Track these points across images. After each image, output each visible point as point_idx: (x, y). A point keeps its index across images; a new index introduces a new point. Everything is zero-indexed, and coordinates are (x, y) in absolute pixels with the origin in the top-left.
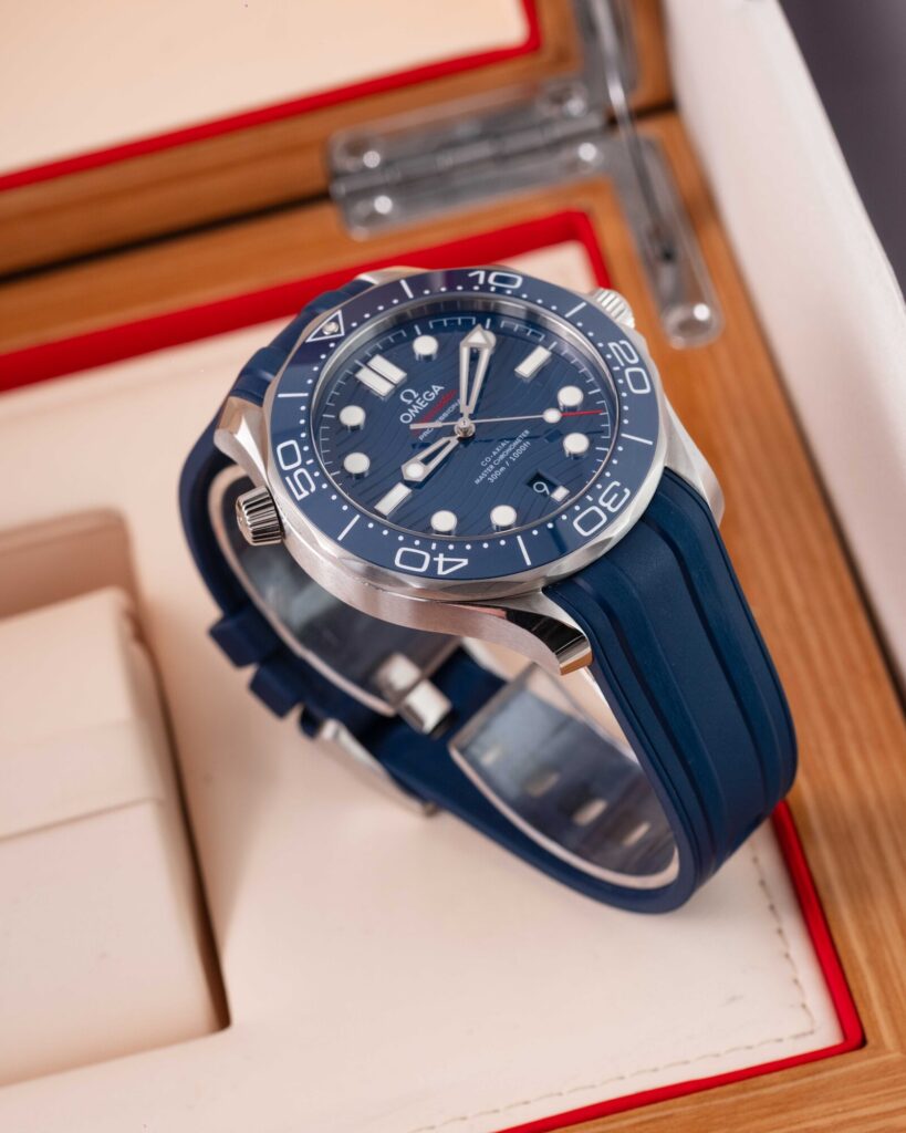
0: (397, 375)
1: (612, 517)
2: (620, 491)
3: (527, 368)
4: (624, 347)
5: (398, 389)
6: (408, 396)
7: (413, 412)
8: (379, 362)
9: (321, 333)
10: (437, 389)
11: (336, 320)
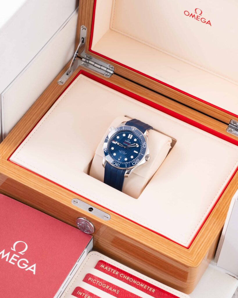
0: (131, 138)
1: (116, 165)
2: (119, 165)
3: (135, 151)
4: (138, 161)
5: (129, 139)
6: (129, 140)
7: (127, 141)
8: (132, 136)
9: (132, 128)
10: (130, 143)
11: (135, 129)
